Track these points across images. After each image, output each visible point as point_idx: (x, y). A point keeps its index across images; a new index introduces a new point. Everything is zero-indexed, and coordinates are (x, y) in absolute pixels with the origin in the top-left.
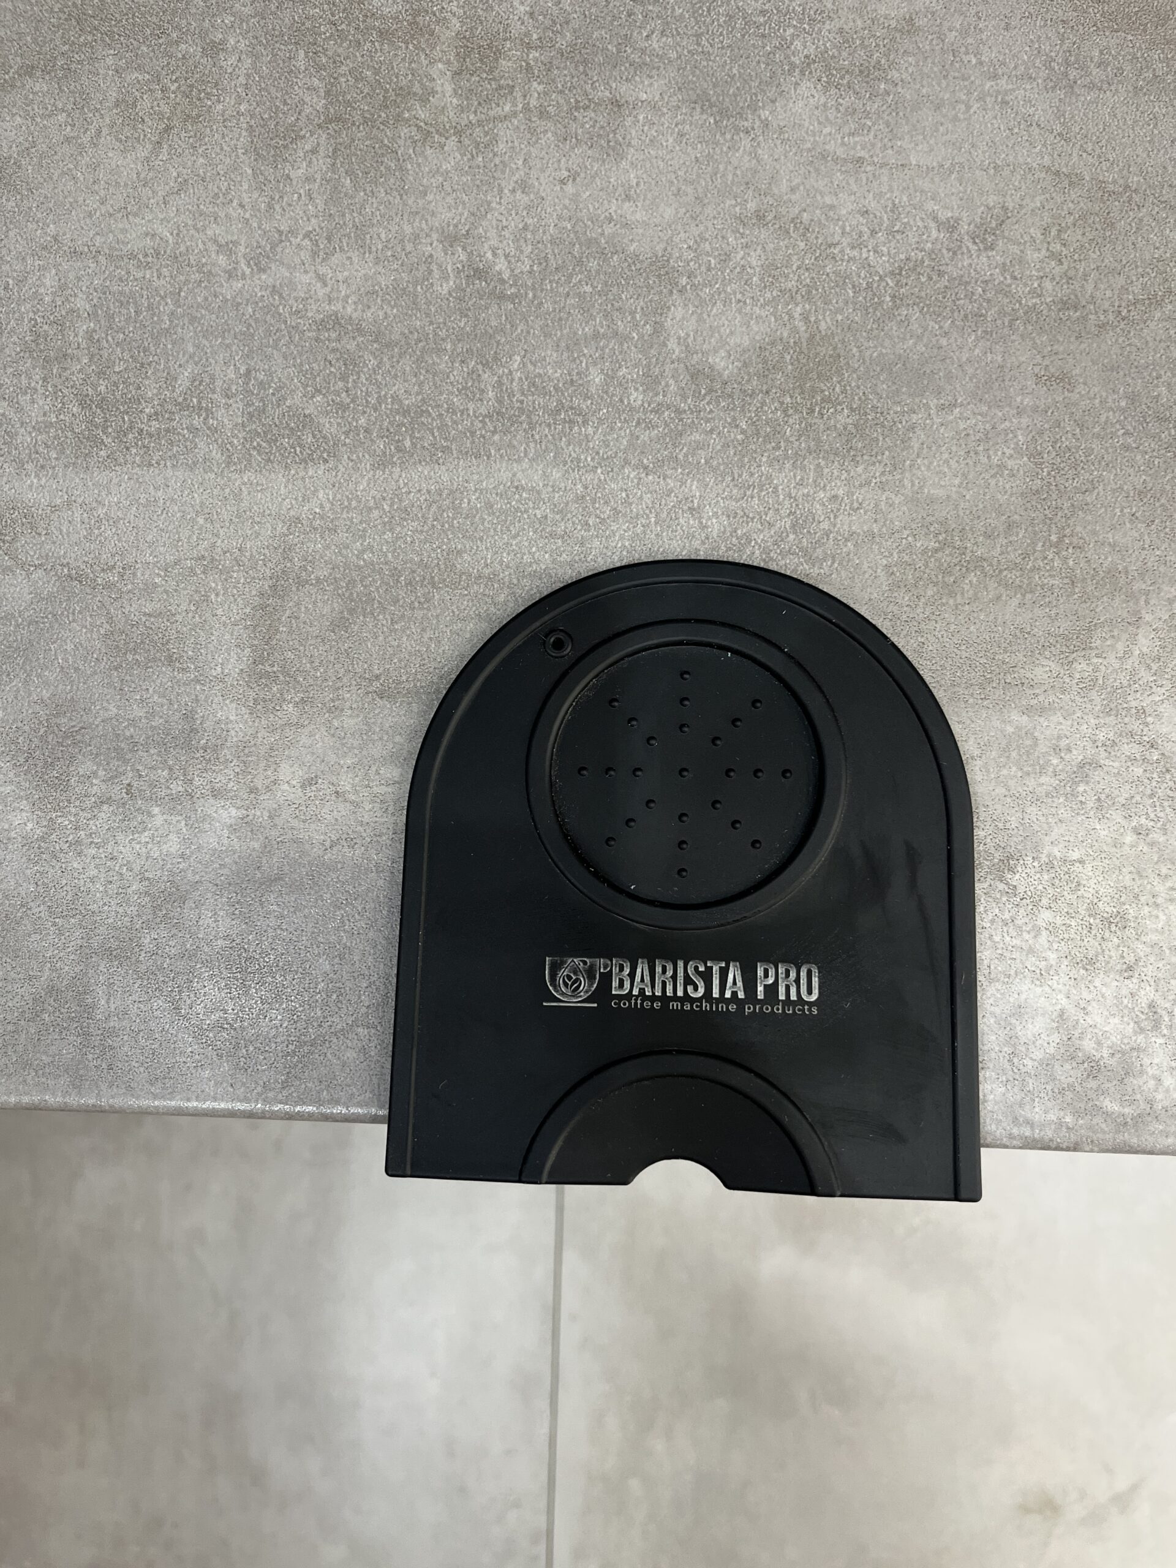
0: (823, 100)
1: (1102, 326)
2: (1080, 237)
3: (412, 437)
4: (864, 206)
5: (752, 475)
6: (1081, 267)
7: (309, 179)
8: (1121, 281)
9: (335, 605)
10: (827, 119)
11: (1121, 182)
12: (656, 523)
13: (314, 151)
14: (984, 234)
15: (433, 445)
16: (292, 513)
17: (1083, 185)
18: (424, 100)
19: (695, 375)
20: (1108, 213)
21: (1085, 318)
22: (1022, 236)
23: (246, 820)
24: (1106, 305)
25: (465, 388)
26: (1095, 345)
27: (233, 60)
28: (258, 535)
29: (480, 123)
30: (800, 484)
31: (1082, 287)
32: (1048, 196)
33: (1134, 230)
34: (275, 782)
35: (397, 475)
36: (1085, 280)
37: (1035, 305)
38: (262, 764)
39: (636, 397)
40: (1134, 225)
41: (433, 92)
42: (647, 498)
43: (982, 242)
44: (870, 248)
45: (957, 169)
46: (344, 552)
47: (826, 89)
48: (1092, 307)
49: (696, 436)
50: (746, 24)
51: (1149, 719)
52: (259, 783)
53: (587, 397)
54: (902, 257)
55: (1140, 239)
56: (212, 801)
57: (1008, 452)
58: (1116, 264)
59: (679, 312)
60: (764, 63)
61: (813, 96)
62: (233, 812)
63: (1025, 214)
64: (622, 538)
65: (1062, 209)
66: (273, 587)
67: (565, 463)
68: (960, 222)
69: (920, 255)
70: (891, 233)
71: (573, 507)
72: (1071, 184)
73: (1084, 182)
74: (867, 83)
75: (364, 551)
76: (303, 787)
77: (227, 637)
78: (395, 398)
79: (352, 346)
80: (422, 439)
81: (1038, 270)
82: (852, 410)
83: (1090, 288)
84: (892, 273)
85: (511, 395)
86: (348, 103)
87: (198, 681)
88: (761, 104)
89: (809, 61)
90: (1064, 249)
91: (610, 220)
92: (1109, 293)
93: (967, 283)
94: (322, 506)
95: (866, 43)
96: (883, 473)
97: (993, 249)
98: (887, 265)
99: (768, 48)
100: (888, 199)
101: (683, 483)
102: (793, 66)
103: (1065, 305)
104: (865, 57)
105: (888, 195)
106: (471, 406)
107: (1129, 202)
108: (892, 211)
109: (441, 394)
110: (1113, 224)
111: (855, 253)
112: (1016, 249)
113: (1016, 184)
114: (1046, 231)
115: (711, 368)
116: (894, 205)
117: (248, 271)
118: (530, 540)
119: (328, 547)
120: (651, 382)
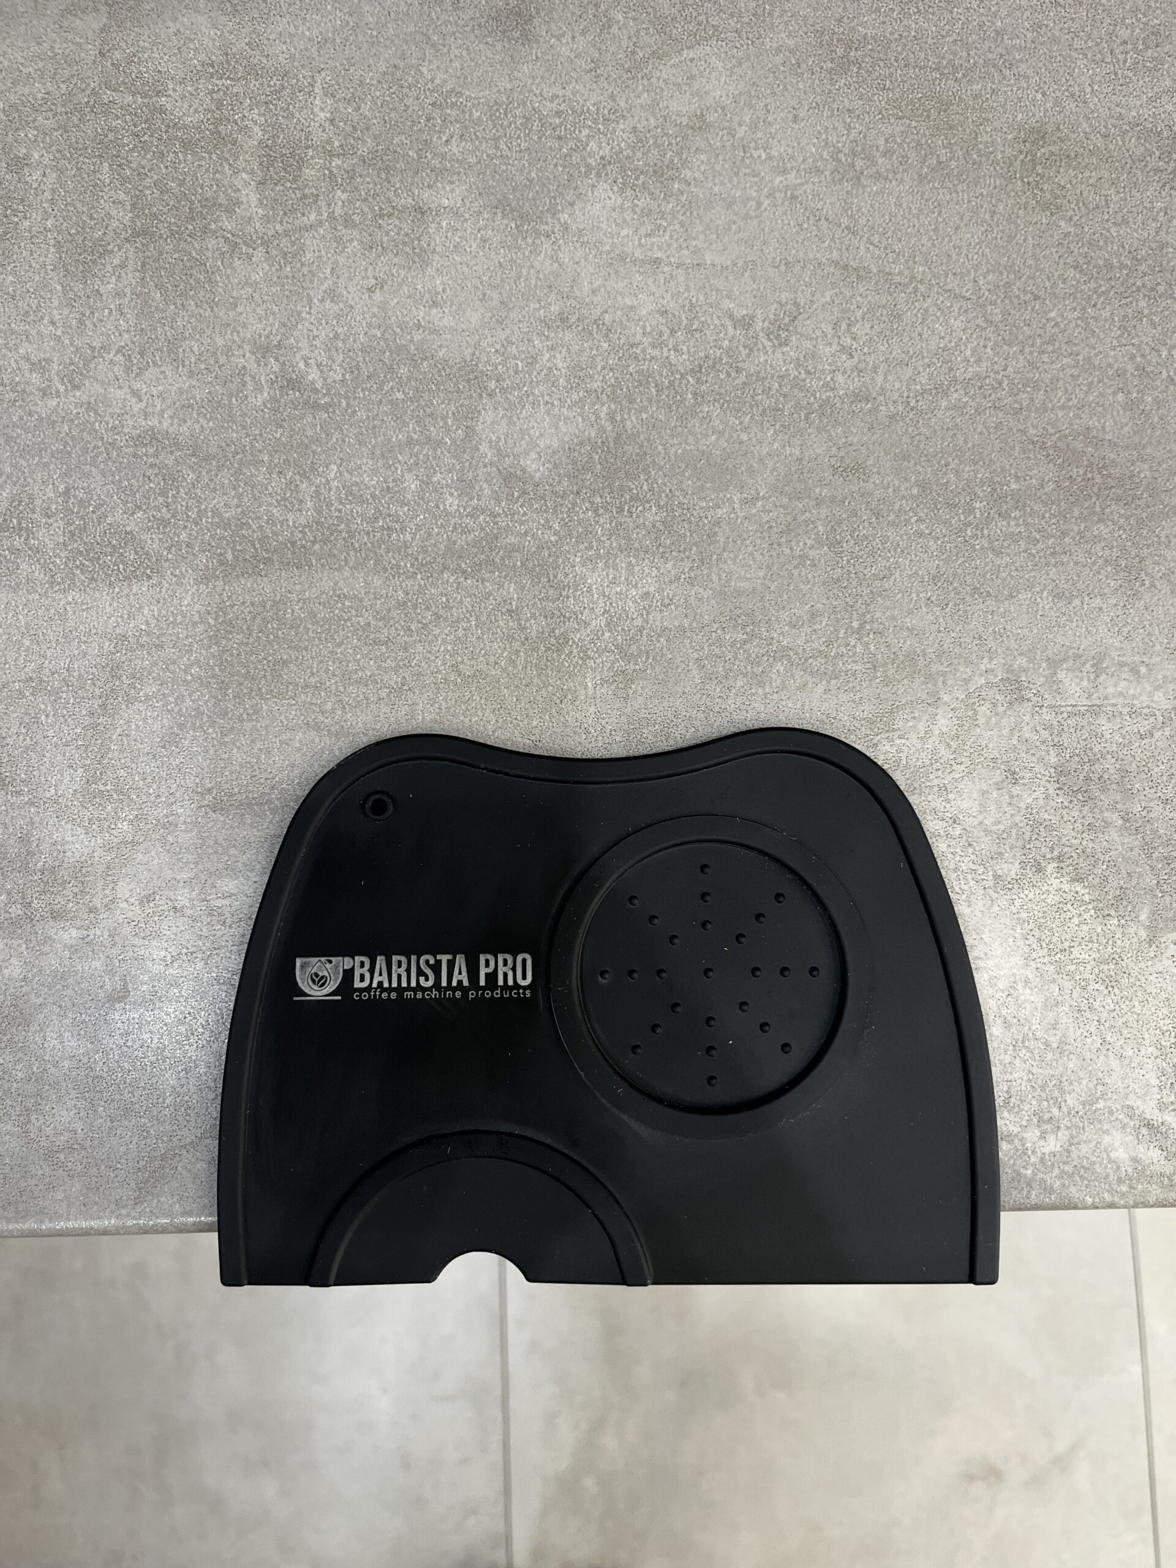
0: (619, 201)
1: (892, 417)
2: (868, 331)
3: (234, 550)
4: (663, 306)
5: (567, 575)
6: (870, 360)
7: (119, 294)
8: (909, 372)
9: (165, 721)
10: (624, 221)
11: (907, 273)
12: (477, 626)
13: (123, 266)
14: (778, 330)
15: (255, 557)
16: (118, 631)
17: (871, 278)
18: (230, 211)
19: (508, 478)
20: (895, 305)
21: (876, 409)
22: (814, 332)
23: (86, 940)
24: (896, 396)
25: (284, 499)
26: (886, 435)
27: (37, 175)
28: (85, 654)
29: (286, 233)
30: (613, 583)
31: (873, 379)
32: (837, 290)
33: (920, 320)
34: (113, 901)
35: (220, 588)
36: (875, 372)
37: (828, 398)
38: (100, 884)
39: (452, 502)
40: (919, 315)
41: (239, 203)
42: (467, 601)
43: (776, 338)
44: (670, 346)
45: (751, 267)
46: (171, 667)
47: (622, 190)
48: (882, 399)
49: (512, 539)
50: (542, 126)
51: (951, 796)
52: (97, 902)
53: (403, 504)
54: (702, 354)
55: (926, 329)
56: (52, 923)
57: (809, 542)
58: (904, 356)
59: (488, 416)
60: (561, 165)
61: (610, 198)
62: (74, 933)
63: (816, 309)
64: (444, 642)
65: (852, 304)
66: (103, 706)
67: (385, 570)
68: (755, 319)
69: (718, 352)
70: (690, 331)
71: (395, 613)
72: (859, 277)
73: (872, 274)
74: (662, 183)
75: (192, 665)
76: (141, 903)
77: (59, 758)
78: (215, 512)
79: (170, 461)
80: (243, 551)
81: (830, 364)
82: (659, 507)
83: (879, 380)
84: (692, 371)
85: (329, 505)
86: (154, 216)
87: (32, 804)
88: (560, 208)
89: (604, 162)
90: (854, 343)
91: (419, 326)
92: (897, 385)
93: (764, 379)
94: (147, 623)
95: (659, 141)
96: (691, 569)
97: (787, 345)
98: (688, 363)
99: (565, 150)
100: (686, 299)
101: (501, 586)
102: (588, 166)
103: (858, 397)
104: (658, 157)
105: (686, 295)
106: (291, 517)
107: (914, 293)
108: (690, 310)
109: (260, 505)
110: (900, 316)
111: (656, 353)
112: (808, 344)
113: (807, 279)
114: (836, 326)
115: (523, 470)
116: (691, 304)
117: (62, 389)
118: (354, 648)
119: (155, 664)
120: (465, 487)
